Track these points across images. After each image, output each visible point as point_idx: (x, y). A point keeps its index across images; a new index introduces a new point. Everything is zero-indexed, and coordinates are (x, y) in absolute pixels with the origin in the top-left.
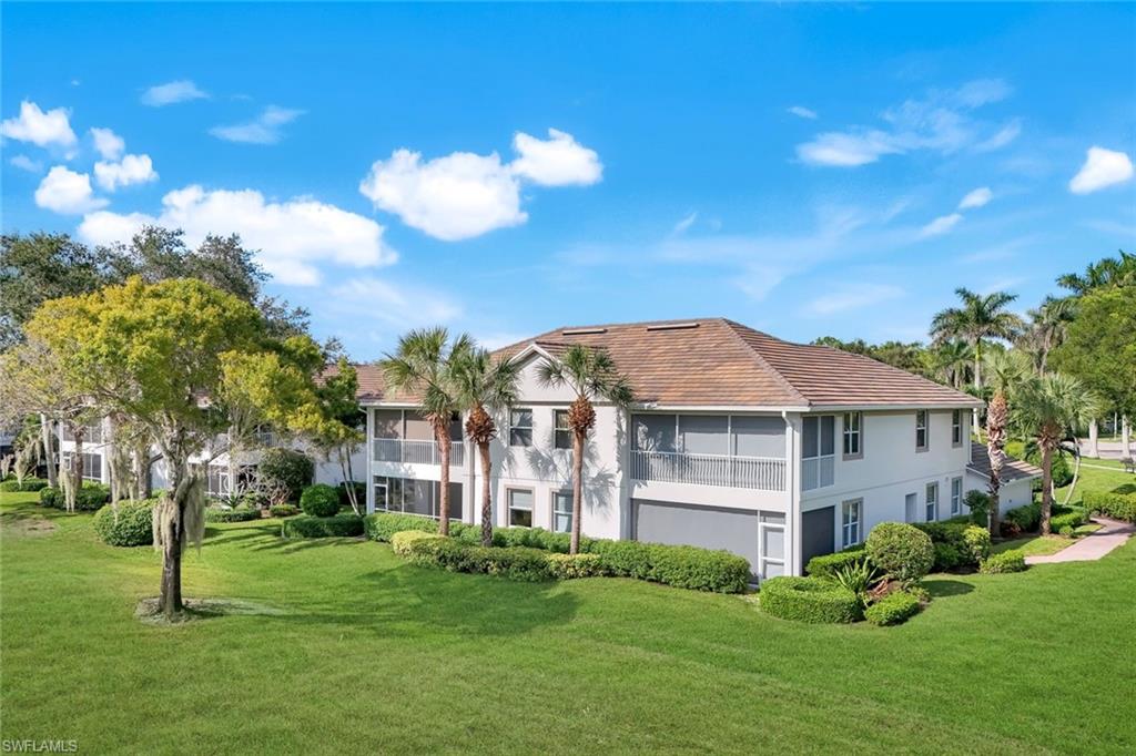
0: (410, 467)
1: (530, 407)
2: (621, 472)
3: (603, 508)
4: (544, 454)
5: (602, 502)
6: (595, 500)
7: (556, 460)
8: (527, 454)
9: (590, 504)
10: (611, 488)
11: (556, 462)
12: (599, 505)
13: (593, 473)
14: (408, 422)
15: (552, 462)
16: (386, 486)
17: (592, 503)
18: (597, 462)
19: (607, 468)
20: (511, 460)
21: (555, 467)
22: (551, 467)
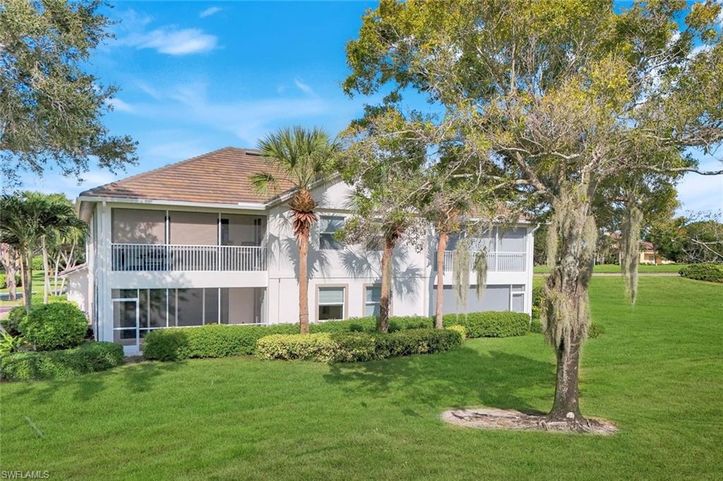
0: (182, 276)
1: (344, 215)
2: (430, 267)
3: (411, 294)
4: (358, 255)
5: (410, 290)
6: (404, 289)
7: (370, 260)
8: (341, 255)
9: (400, 292)
10: (419, 280)
11: (369, 262)
12: (408, 292)
13: (403, 268)
14: (172, 224)
15: (365, 260)
16: (137, 300)
17: (402, 291)
18: (406, 259)
19: (414, 264)
20: (323, 261)
21: (369, 267)
22: (365, 266)
